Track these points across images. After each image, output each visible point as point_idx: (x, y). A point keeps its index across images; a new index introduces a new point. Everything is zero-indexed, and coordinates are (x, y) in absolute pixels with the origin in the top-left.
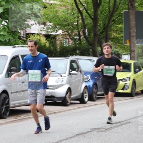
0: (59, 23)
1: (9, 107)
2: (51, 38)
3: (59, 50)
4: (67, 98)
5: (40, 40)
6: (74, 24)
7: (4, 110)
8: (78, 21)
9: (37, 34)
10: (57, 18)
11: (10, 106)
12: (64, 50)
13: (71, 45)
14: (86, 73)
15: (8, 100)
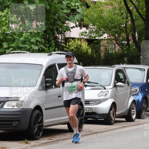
0: (104, 25)
1: (42, 126)
2: (94, 43)
3: (103, 58)
4: (112, 115)
5: (80, 46)
6: (122, 26)
7: (36, 129)
8: (126, 22)
9: (78, 38)
10: (102, 19)
11: (44, 124)
12: (109, 58)
13: (118, 51)
14: (135, 85)
15: (41, 117)
